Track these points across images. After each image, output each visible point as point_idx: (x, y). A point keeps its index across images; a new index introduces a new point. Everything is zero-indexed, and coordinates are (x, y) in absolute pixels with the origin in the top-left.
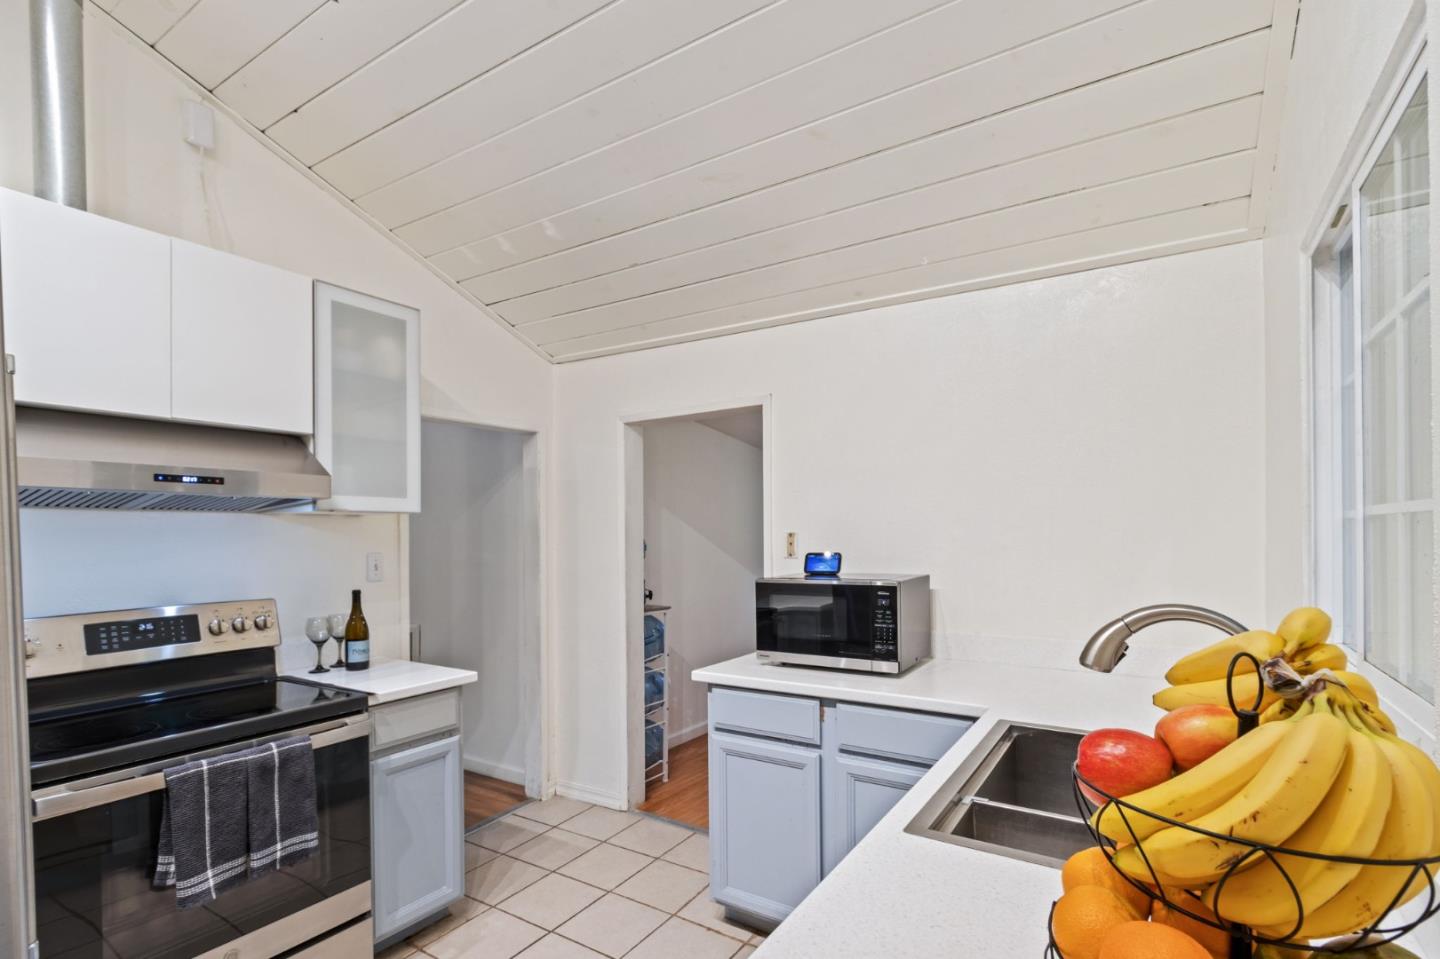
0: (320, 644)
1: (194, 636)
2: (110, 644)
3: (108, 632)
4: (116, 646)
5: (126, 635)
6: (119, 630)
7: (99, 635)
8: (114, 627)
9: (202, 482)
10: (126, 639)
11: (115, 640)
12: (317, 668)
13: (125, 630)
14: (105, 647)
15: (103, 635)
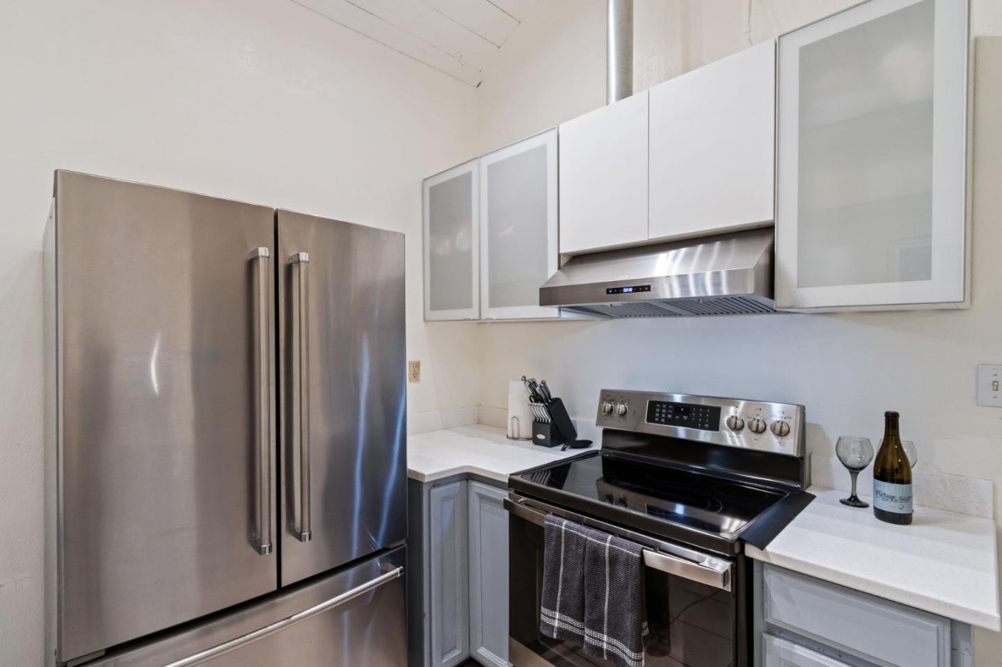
0: (854, 471)
1: (714, 425)
2: (660, 417)
3: (661, 408)
4: (663, 420)
5: (670, 413)
6: (667, 409)
7: (655, 410)
8: (664, 406)
9: (636, 291)
10: (669, 416)
11: (663, 415)
12: (850, 499)
13: (670, 409)
14: (657, 419)
15: (658, 410)
